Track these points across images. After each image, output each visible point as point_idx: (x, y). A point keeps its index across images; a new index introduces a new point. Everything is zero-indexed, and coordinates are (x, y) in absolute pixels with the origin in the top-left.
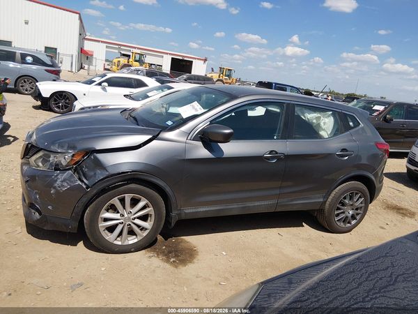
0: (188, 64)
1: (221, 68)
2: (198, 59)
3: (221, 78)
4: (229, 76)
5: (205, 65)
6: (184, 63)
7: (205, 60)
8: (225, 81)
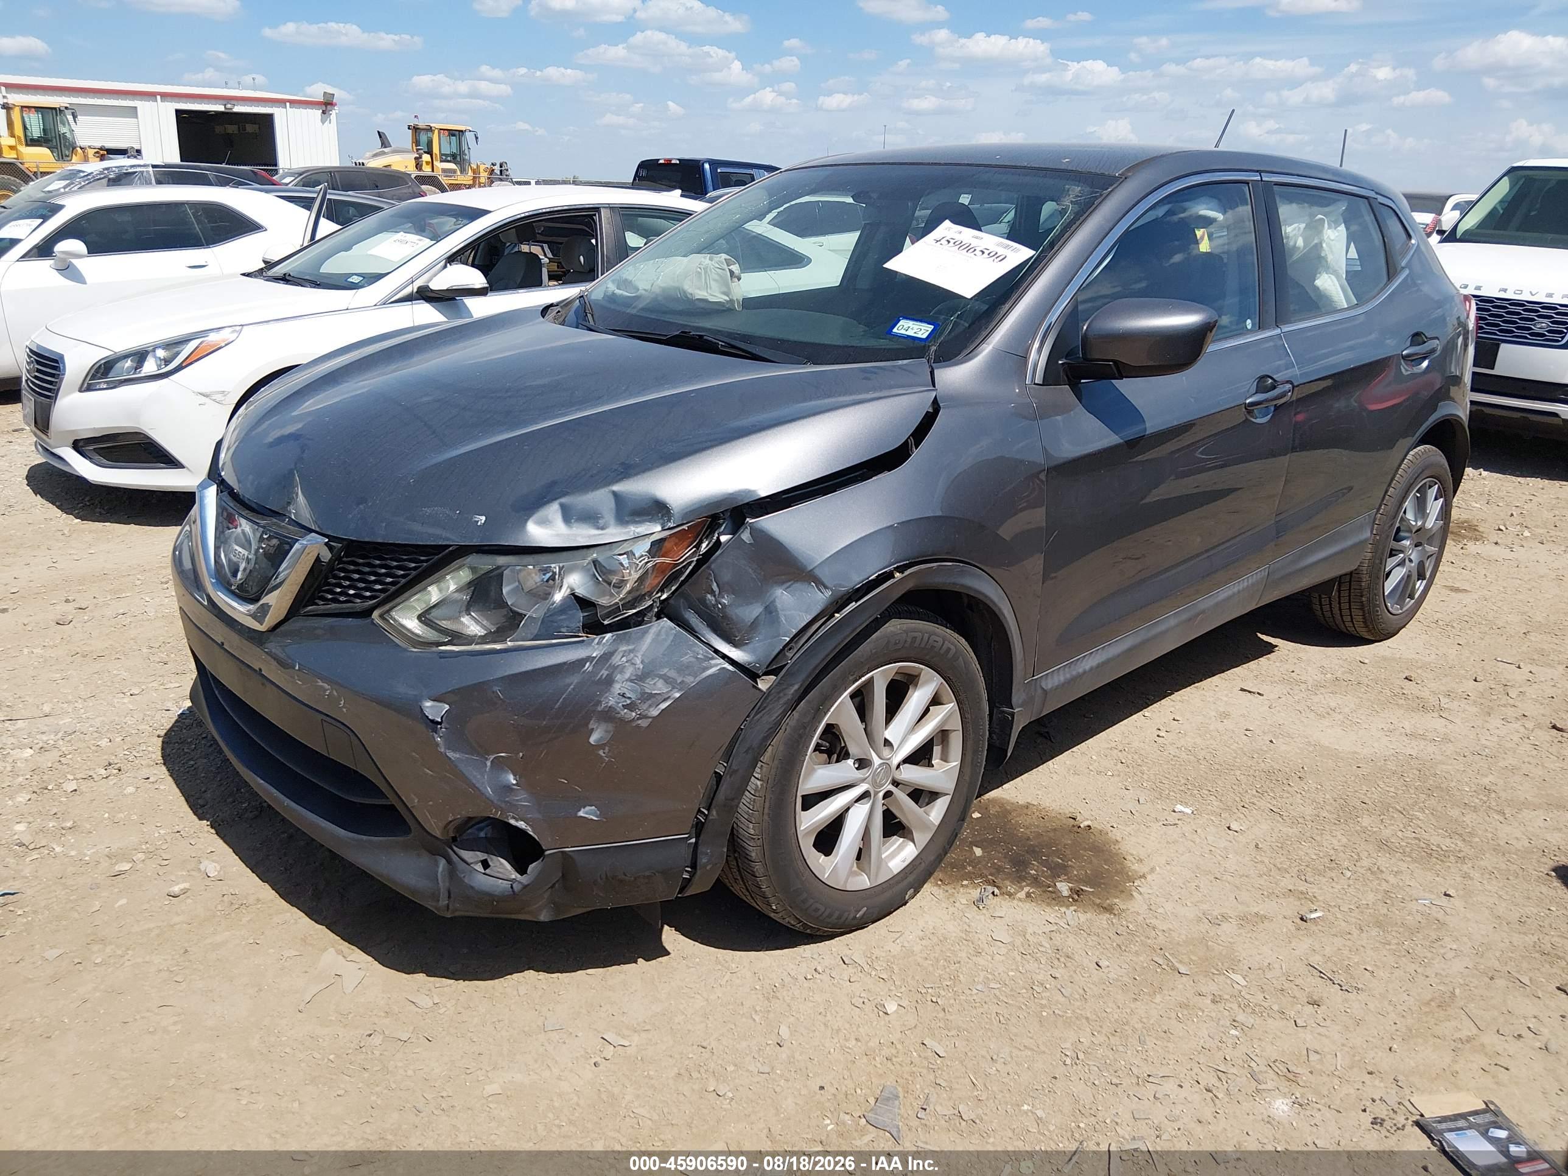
0: (250, 128)
1: (416, 129)
2: (293, 103)
3: (427, 170)
4: (457, 157)
5: (331, 128)
6: (232, 129)
7: (327, 105)
8: (445, 181)
